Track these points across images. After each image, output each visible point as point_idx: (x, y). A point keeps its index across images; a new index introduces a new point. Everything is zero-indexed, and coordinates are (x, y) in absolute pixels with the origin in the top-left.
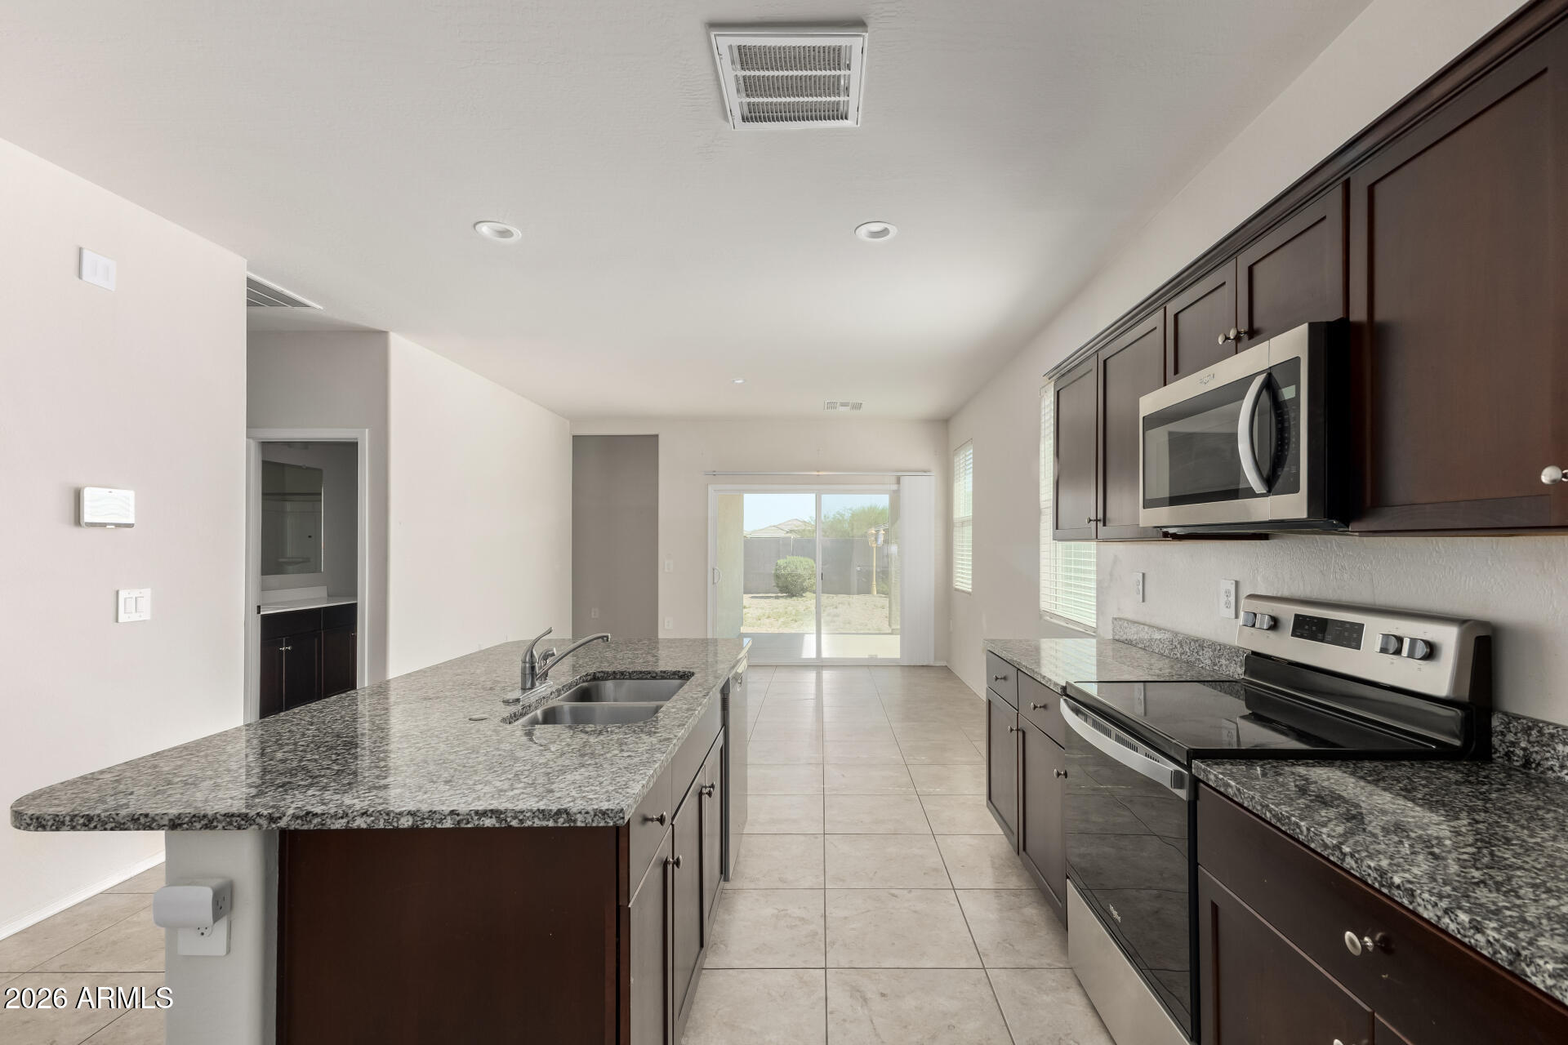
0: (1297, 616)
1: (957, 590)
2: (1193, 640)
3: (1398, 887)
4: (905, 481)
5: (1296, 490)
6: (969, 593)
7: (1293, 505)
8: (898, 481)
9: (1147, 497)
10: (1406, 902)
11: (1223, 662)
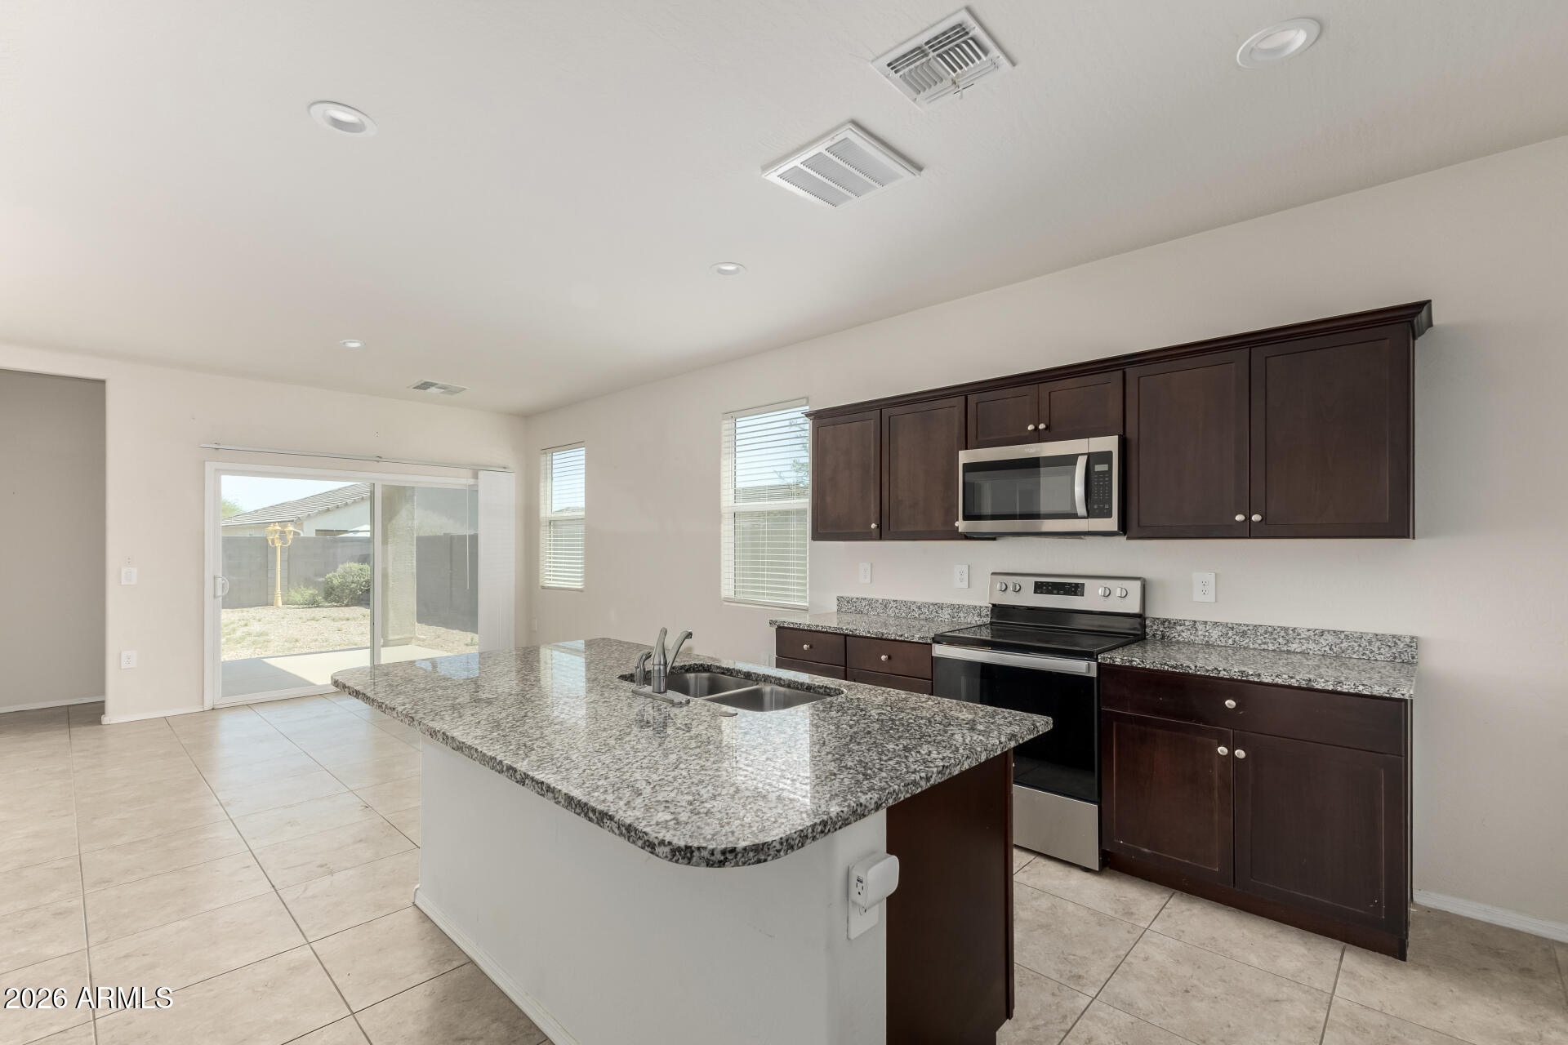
0: (1036, 583)
1: (543, 588)
2: (932, 604)
3: (1252, 675)
4: (481, 474)
5: (1109, 515)
6: (581, 591)
7: (1111, 523)
8: (476, 476)
9: (966, 514)
10: (1256, 679)
11: (961, 615)
